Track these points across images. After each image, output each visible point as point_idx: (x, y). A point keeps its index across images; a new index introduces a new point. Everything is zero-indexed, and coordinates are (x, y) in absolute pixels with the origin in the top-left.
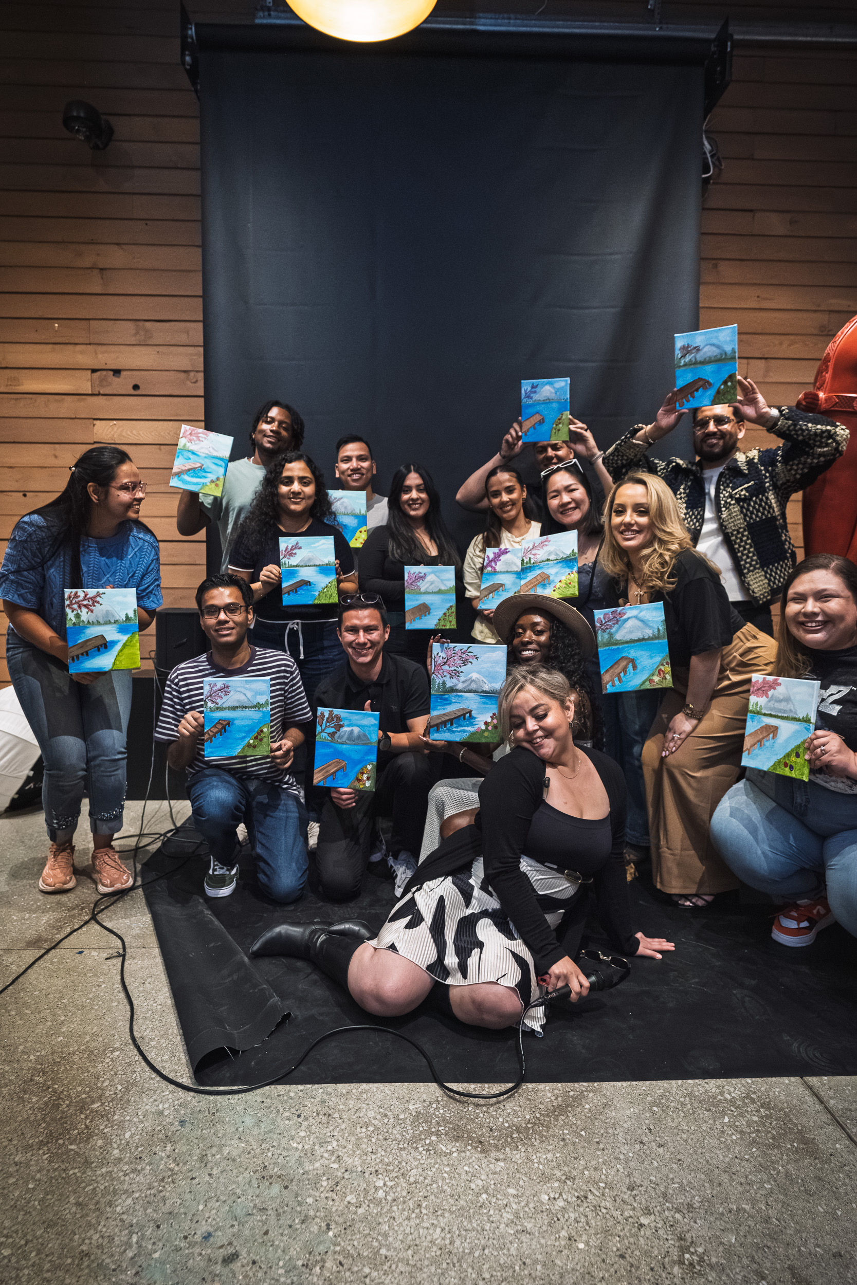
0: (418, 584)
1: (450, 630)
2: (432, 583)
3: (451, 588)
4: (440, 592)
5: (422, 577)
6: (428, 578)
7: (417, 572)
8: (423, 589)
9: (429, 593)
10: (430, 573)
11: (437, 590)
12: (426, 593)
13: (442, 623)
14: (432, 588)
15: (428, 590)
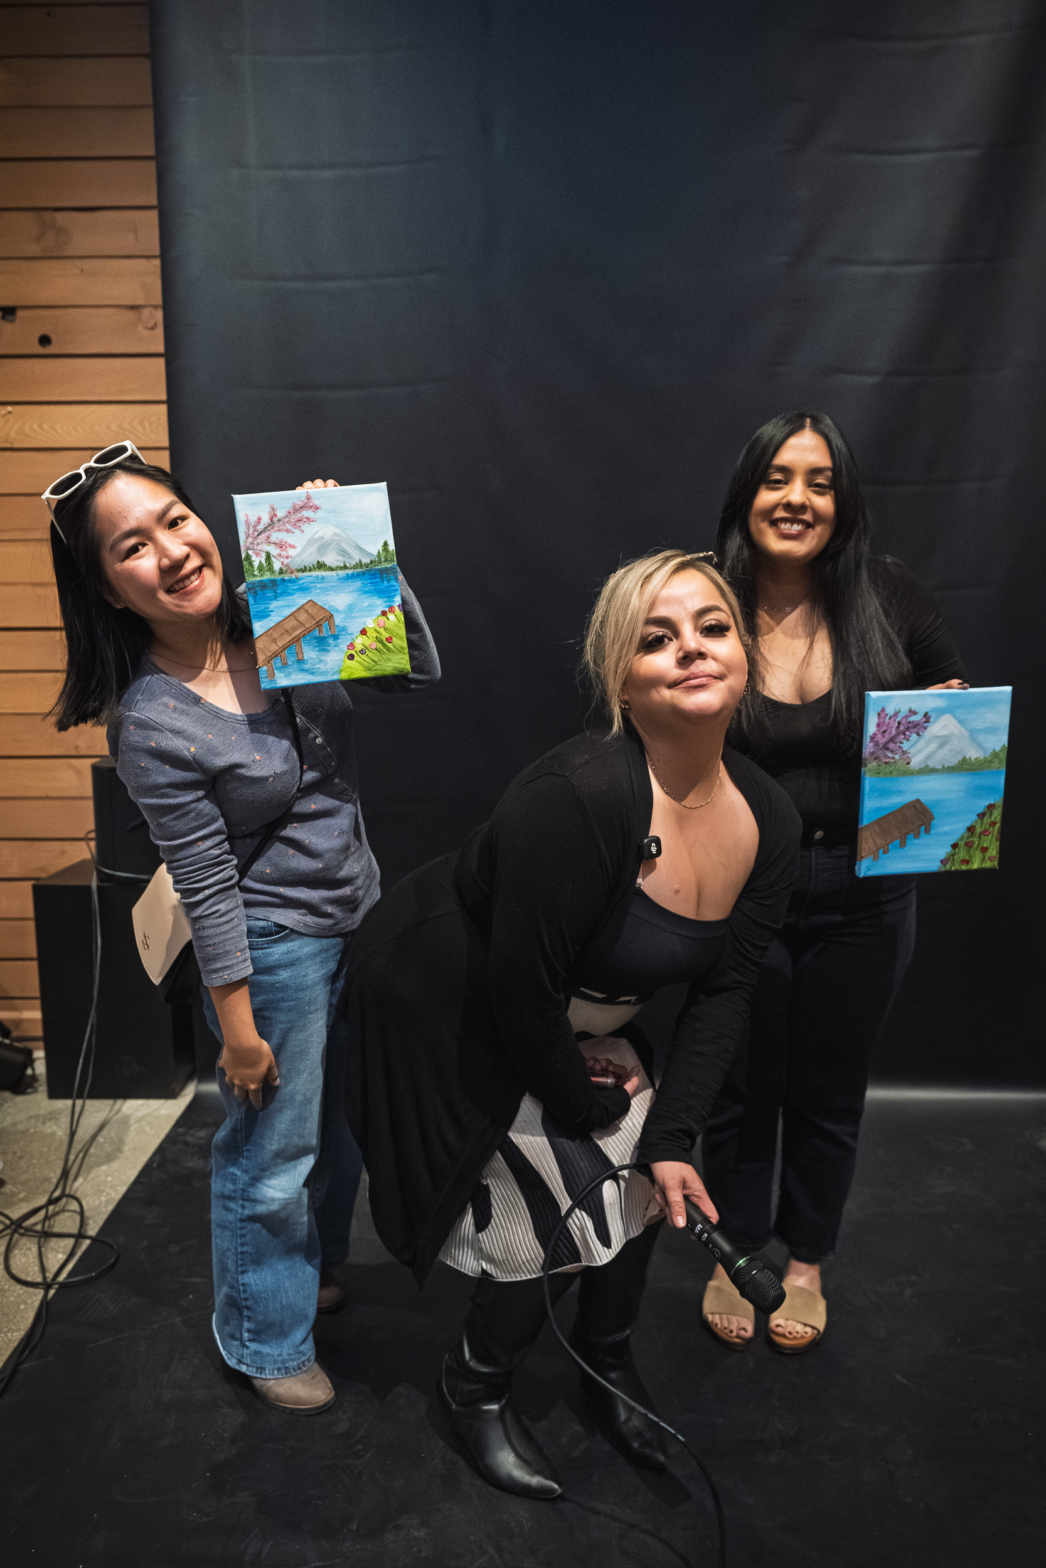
0: (906, 746)
1: (980, 871)
2: (943, 741)
3: (995, 754)
4: (964, 767)
5: (916, 725)
6: (936, 729)
7: (905, 711)
8: (916, 762)
9: (933, 771)
10: (941, 712)
11: (955, 761)
12: (927, 771)
13: (962, 854)
14: (946, 756)
15: (931, 764)
